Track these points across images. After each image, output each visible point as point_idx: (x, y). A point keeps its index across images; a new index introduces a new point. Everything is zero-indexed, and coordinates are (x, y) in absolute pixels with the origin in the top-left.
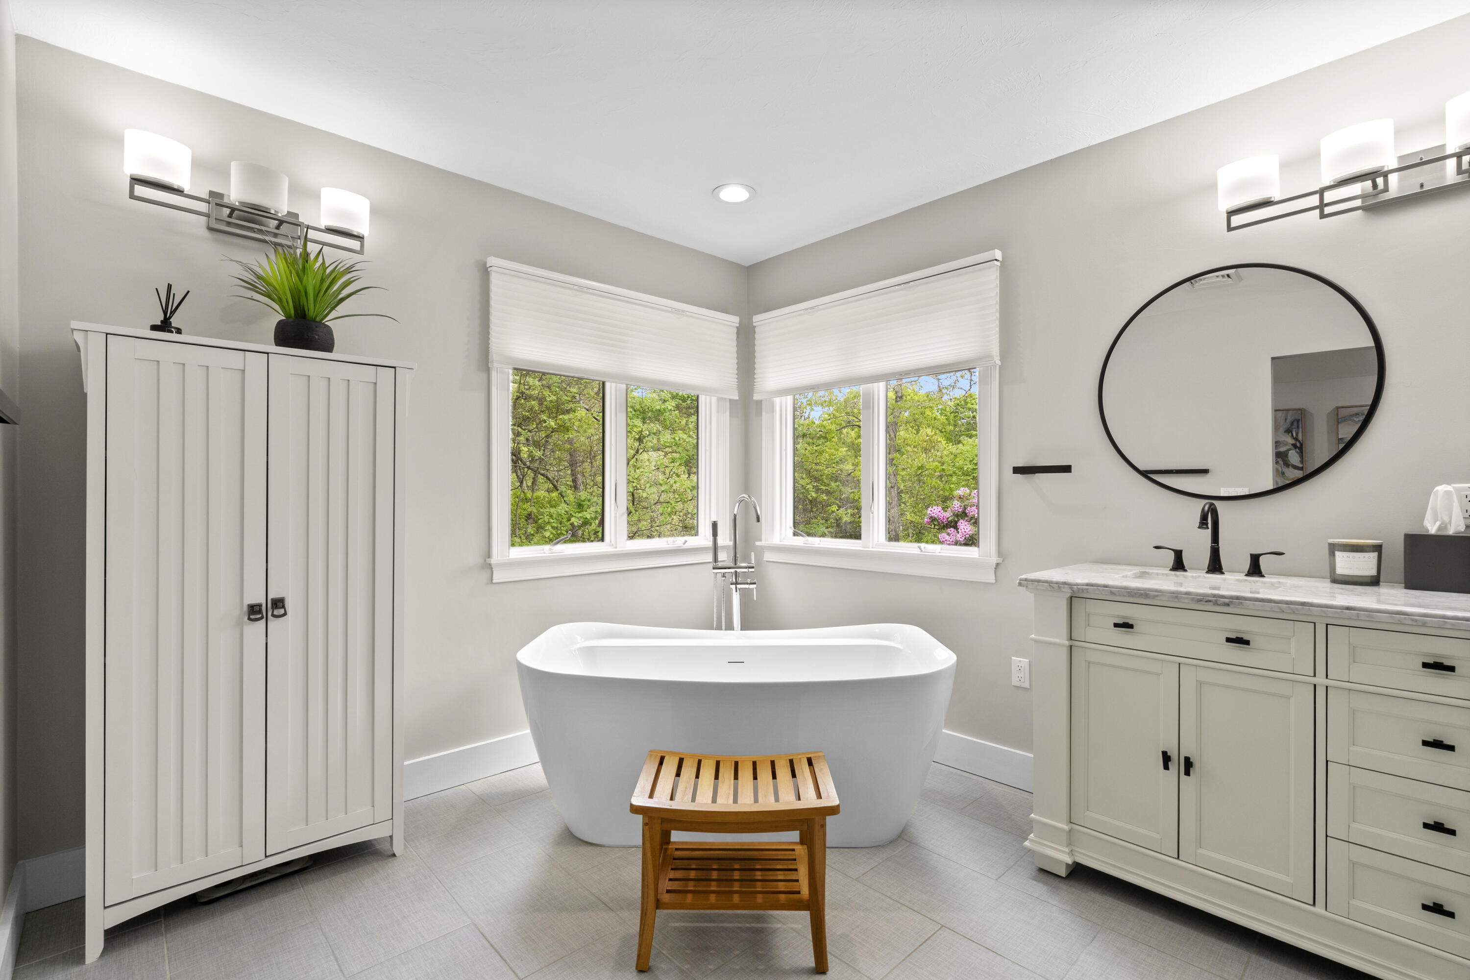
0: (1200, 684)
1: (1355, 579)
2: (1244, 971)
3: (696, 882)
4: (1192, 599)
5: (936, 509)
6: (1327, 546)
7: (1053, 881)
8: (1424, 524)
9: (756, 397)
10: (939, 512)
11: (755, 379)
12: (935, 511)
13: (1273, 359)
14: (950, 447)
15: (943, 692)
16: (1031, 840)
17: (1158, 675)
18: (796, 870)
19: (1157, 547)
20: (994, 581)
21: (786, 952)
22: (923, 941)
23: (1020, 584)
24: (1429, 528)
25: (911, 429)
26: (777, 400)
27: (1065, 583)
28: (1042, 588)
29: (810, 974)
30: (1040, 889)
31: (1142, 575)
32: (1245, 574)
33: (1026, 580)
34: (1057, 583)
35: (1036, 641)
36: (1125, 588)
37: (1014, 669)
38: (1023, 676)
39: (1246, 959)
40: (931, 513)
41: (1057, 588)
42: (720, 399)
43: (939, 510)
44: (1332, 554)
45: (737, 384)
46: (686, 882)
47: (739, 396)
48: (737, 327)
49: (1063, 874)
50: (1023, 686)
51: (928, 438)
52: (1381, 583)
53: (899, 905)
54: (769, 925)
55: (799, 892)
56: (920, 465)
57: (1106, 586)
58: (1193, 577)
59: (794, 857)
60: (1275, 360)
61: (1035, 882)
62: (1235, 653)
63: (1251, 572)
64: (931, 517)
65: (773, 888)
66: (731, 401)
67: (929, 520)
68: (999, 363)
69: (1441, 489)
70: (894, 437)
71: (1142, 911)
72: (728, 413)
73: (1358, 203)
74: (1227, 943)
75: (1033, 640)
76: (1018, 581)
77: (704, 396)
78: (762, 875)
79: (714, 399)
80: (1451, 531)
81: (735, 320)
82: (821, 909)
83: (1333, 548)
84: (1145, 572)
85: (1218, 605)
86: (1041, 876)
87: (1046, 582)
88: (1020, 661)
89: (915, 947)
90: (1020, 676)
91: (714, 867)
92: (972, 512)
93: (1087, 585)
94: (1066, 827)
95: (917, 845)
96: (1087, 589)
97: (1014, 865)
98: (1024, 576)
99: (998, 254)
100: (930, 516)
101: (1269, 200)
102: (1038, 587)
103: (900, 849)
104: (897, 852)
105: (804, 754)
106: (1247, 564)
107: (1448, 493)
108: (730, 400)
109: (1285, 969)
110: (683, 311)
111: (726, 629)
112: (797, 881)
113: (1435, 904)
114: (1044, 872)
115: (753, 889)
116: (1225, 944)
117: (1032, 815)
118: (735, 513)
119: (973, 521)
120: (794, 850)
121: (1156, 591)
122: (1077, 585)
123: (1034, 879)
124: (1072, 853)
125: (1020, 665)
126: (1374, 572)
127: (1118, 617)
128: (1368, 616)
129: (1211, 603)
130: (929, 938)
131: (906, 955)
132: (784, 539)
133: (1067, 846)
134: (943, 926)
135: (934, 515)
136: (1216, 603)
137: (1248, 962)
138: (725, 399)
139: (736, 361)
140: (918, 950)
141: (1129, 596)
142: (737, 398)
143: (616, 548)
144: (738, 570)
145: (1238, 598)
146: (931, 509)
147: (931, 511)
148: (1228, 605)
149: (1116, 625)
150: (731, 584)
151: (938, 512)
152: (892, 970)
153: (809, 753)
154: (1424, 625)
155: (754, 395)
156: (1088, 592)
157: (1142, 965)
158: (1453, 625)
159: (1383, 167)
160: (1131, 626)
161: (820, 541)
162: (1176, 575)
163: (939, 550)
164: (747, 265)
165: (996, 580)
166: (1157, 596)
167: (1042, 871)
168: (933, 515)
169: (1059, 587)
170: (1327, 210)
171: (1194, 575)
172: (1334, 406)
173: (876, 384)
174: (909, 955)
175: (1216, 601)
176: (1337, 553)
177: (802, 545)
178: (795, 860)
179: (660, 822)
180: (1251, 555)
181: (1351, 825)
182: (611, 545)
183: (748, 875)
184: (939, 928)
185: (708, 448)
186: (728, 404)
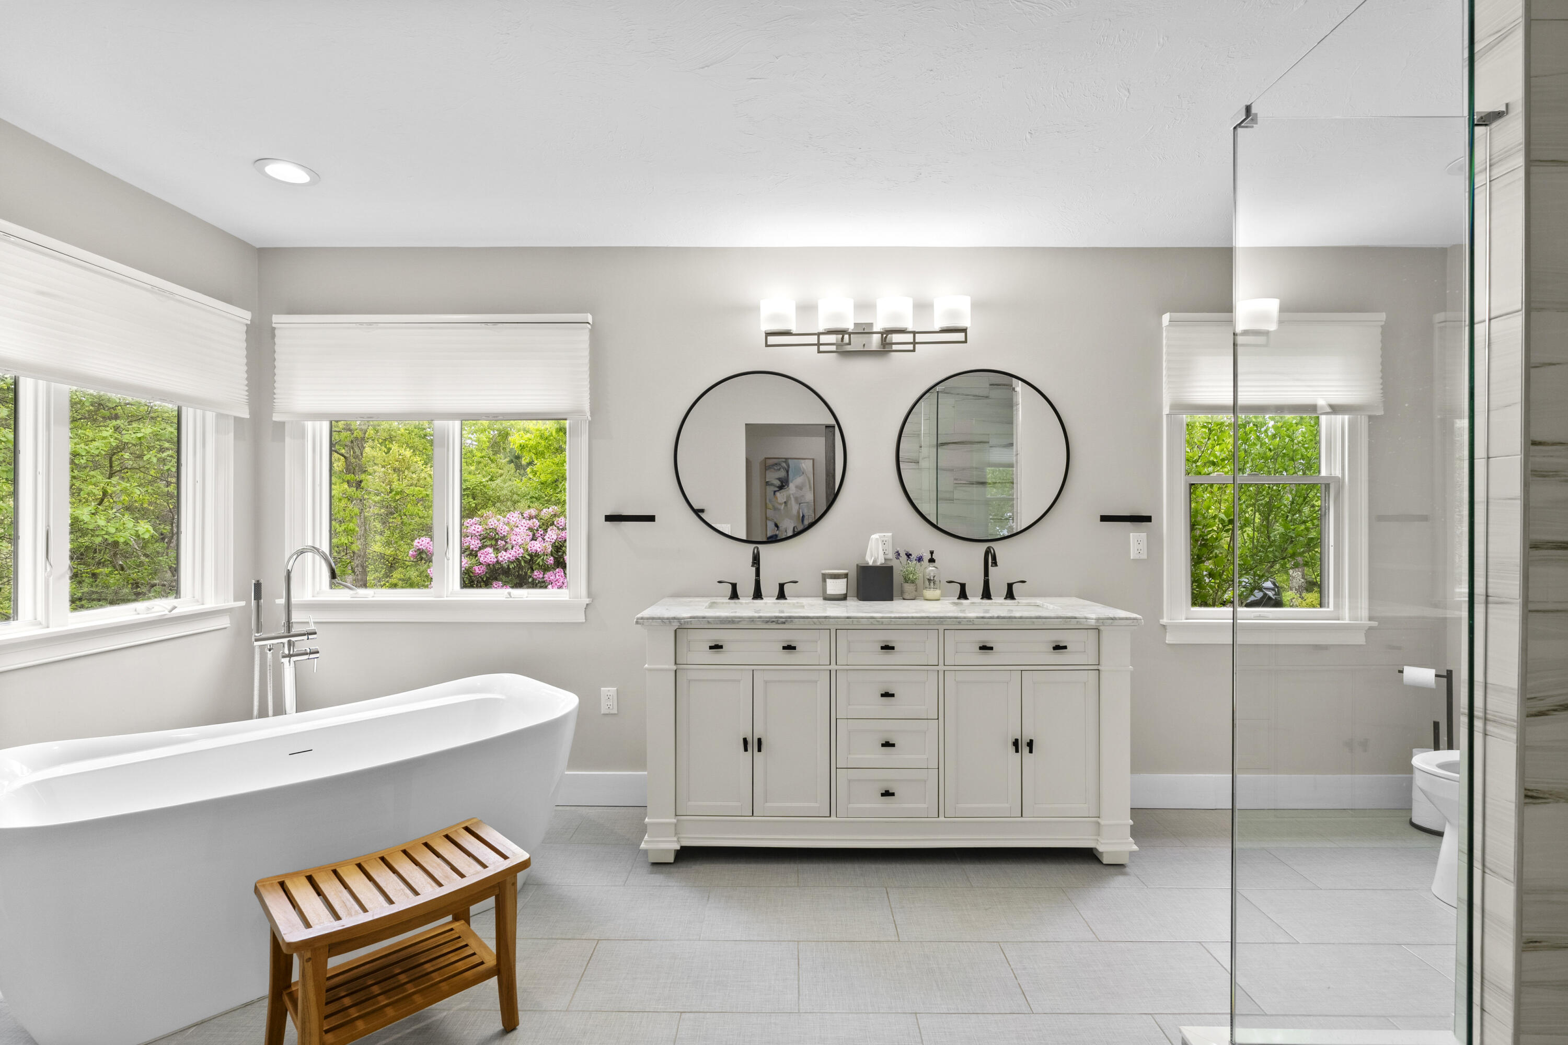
0: (766, 682)
1: (837, 597)
2: (798, 877)
3: (359, 1006)
4: (763, 621)
5: (425, 541)
6: (821, 575)
7: (665, 869)
8: (866, 559)
9: (276, 418)
10: (428, 543)
11: (275, 394)
12: (423, 543)
13: (746, 424)
14: (429, 469)
15: (568, 733)
16: (646, 842)
17: (739, 681)
18: (466, 945)
19: (720, 582)
20: (584, 621)
21: (465, 1033)
22: (588, 959)
23: (637, 623)
24: (869, 561)
25: (379, 445)
26: (309, 425)
27: (674, 618)
28: (656, 624)
29: (501, 1037)
30: (658, 879)
31: (712, 605)
32: (775, 598)
33: (642, 618)
34: (668, 619)
35: (650, 670)
36: (718, 618)
37: (603, 698)
38: (611, 704)
39: (796, 869)
40: (418, 545)
41: (668, 623)
42: (220, 416)
43: (427, 541)
44: (824, 580)
45: (247, 398)
46: (346, 1012)
47: (250, 414)
48: (247, 325)
49: (672, 860)
50: (612, 712)
51: (400, 457)
52: (848, 598)
53: (554, 941)
54: (434, 1019)
55: (482, 963)
56: (399, 490)
57: (704, 618)
58: (746, 603)
59: (457, 935)
60: (747, 426)
61: (653, 875)
62: (788, 657)
63: (779, 596)
64: (419, 549)
65: (453, 971)
66: (237, 420)
67: (414, 553)
68: (590, 418)
69: (875, 536)
70: (360, 454)
71: (730, 865)
72: (232, 435)
73: (833, 348)
74: (784, 864)
75: (647, 669)
76: (635, 620)
77: (191, 410)
78: (407, 977)
79: (210, 416)
80: (878, 564)
81: (247, 316)
82: (512, 967)
83: (825, 577)
84: (714, 603)
85: (779, 624)
86: (656, 868)
87: (659, 618)
88: (609, 691)
89: (584, 968)
90: (609, 704)
91: (370, 983)
92: (466, 543)
93: (691, 618)
94: (674, 821)
95: (544, 885)
96: (691, 621)
97: (632, 869)
98: (639, 616)
99: (590, 318)
100: (417, 548)
101: (789, 332)
102: (653, 624)
103: (531, 894)
104: (528, 899)
105: (458, 824)
106: (776, 591)
107: (877, 539)
108: (236, 418)
109: (817, 865)
110: (172, 293)
111: (274, 715)
112: (474, 954)
113: (886, 791)
114: (658, 865)
115: (433, 982)
116: (783, 865)
117: (647, 820)
118: (289, 568)
119: (467, 553)
120: (452, 930)
121: (740, 618)
122: (684, 618)
123: (651, 873)
124: (678, 841)
125: (609, 694)
126: (844, 592)
127: (712, 641)
128: (857, 622)
129: (774, 623)
130: (592, 954)
131: (580, 977)
132: (318, 593)
133: (675, 836)
134: (599, 940)
135: (422, 547)
136: (777, 623)
137: (798, 870)
138: (231, 416)
139: (245, 368)
140: (588, 968)
141: (721, 624)
142: (248, 416)
143: (48, 627)
144: (293, 639)
145: (790, 617)
146: (419, 541)
147: (419, 543)
148: (784, 623)
149: (711, 648)
150: (284, 657)
151: (426, 544)
152: (573, 995)
153: (464, 822)
154: (882, 623)
155: (274, 414)
156: (691, 624)
157: (744, 901)
158: (894, 622)
159: (848, 329)
160: (721, 647)
161: (375, 593)
162: (735, 602)
163: (526, 595)
164: (258, 246)
165: (586, 619)
166: (740, 621)
167: (655, 864)
168: (420, 547)
169: (670, 622)
170: (822, 348)
171: (747, 601)
172: (764, 457)
173: (451, 422)
174: (582, 975)
175: (777, 621)
176: (828, 580)
177: (349, 599)
178: (459, 937)
179: (327, 950)
180: (779, 584)
181: (849, 757)
182: (36, 622)
183: (417, 972)
184: (596, 943)
185: (199, 478)
186: (232, 422)
